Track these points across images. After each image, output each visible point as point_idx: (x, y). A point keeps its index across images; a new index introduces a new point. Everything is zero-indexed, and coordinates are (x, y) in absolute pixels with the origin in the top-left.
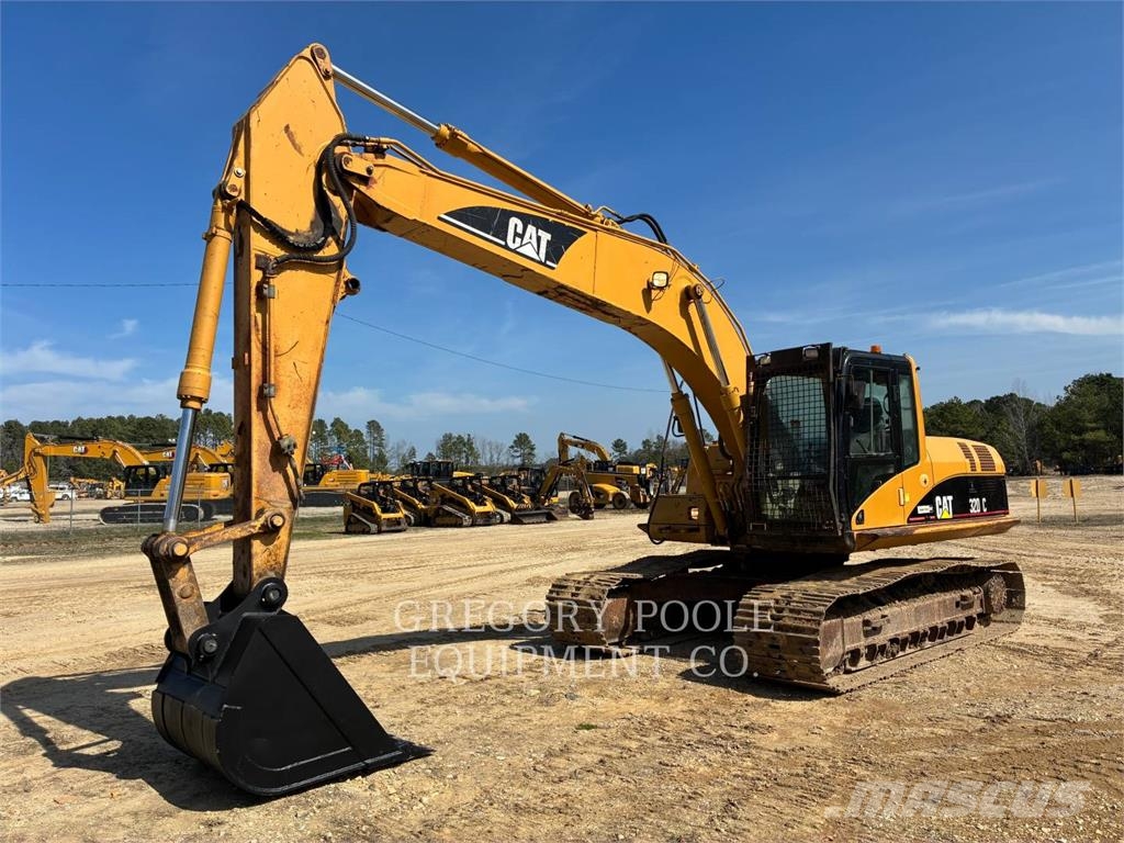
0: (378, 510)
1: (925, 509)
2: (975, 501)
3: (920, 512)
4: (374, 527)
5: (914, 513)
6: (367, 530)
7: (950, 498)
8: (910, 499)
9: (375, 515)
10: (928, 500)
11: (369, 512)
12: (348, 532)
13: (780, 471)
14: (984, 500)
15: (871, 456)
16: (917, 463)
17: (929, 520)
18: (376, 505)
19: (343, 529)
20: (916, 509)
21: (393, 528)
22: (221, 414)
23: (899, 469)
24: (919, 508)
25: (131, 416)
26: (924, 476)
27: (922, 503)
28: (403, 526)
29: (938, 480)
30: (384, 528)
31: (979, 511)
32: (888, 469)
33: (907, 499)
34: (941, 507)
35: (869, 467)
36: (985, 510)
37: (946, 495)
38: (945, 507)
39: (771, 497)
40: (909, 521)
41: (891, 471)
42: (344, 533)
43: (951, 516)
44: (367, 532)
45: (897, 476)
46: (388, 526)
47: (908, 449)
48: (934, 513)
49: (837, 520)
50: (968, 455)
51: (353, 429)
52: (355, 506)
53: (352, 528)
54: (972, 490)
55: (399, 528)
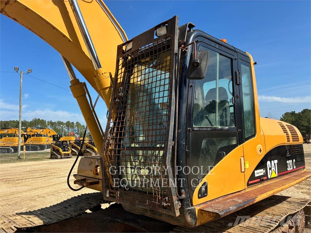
0: (61, 150)
1: (260, 173)
2: (289, 162)
3: (256, 175)
4: (59, 156)
5: (253, 177)
6: (57, 157)
7: (276, 161)
8: (249, 166)
9: (60, 152)
10: (262, 165)
11: (58, 151)
12: (51, 158)
13: (143, 142)
14: (294, 160)
15: (215, 129)
16: (254, 136)
17: (263, 180)
18: (60, 149)
19: (50, 157)
20: (253, 173)
21: (66, 157)
22: (43, 120)
23: (241, 141)
24: (256, 172)
25: (17, 120)
26: (259, 146)
27: (257, 168)
28: (70, 156)
29: (269, 149)
30: (62, 157)
31: (292, 168)
32: (231, 140)
33: (247, 166)
34: (270, 169)
35: (215, 139)
36: (295, 168)
37: (274, 160)
38: (273, 169)
39: (131, 164)
40: (248, 185)
41: (234, 143)
42: (49, 158)
43: (276, 175)
44: (57, 158)
45: (239, 146)
46: (64, 156)
47: (248, 124)
48: (266, 174)
49: (175, 198)
50: (285, 131)
51: (82, 125)
52: (54, 149)
53: (52, 157)
54: (288, 155)
55: (69, 157)
